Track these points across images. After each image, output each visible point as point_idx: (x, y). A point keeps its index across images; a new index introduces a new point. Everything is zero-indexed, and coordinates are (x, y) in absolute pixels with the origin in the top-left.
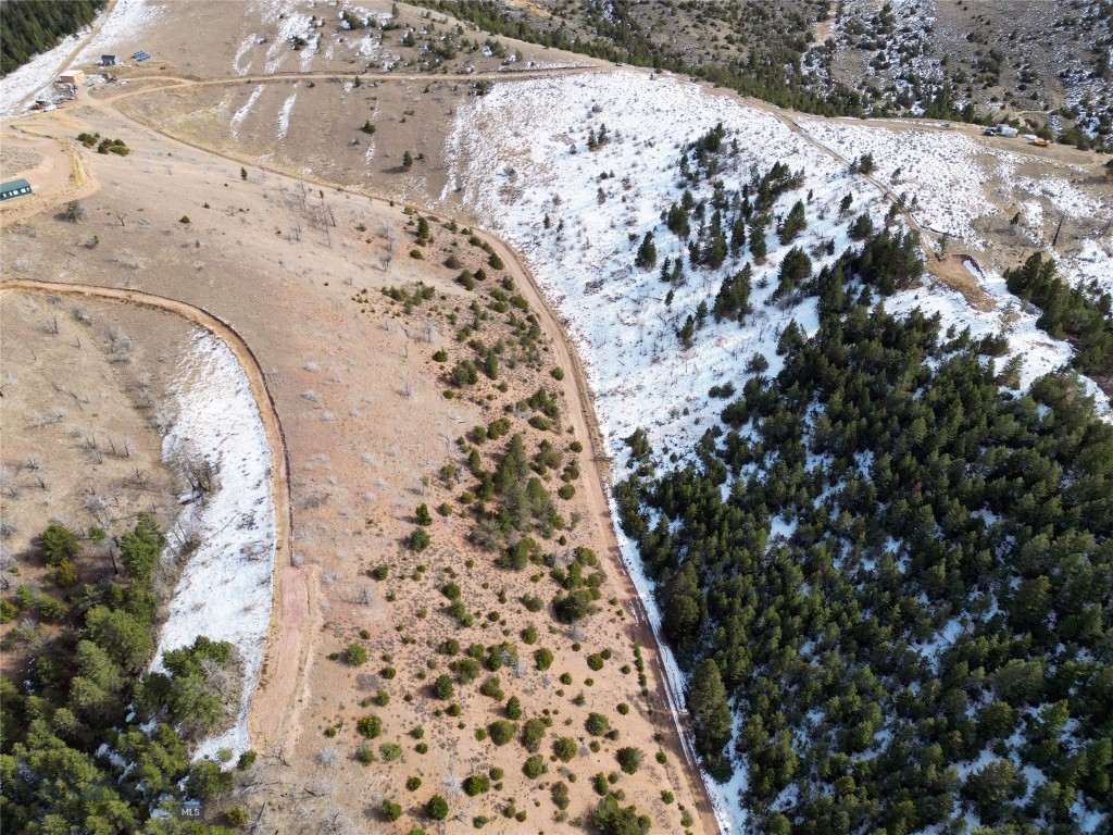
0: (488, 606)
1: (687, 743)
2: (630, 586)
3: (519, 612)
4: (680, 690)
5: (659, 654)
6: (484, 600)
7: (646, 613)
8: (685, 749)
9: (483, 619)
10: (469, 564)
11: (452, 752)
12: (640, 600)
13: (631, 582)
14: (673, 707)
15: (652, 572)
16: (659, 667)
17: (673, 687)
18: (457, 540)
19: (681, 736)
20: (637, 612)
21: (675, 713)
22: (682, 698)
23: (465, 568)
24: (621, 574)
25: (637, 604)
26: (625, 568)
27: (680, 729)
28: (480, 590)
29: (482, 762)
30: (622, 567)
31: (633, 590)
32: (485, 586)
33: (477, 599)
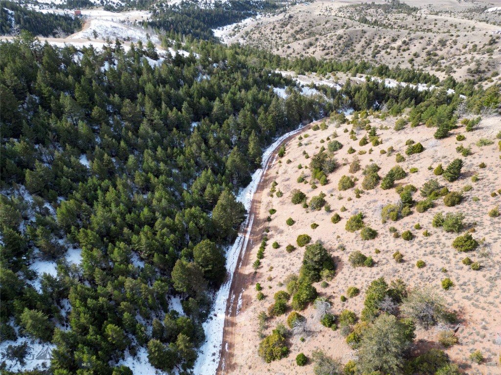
0: (416, 246)
1: (249, 223)
2: (230, 329)
3: (378, 252)
4: (235, 245)
5: (237, 267)
6: (422, 251)
7: (228, 300)
8: (251, 222)
9: (420, 234)
10: (448, 286)
11: (436, 158)
12: (227, 313)
13: (225, 333)
14: (247, 239)
15: (198, 338)
16: (242, 261)
17: (240, 248)
18: (473, 314)
19: (250, 226)
20: (236, 303)
21: (248, 236)
22: (237, 240)
23: (453, 280)
24: (231, 346)
25: (232, 309)
26: (222, 353)
27: (249, 229)
28: (428, 260)
29: (412, 162)
30: (225, 355)
31: (229, 323)
32: (422, 265)
33: (430, 249)
